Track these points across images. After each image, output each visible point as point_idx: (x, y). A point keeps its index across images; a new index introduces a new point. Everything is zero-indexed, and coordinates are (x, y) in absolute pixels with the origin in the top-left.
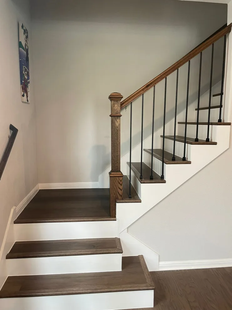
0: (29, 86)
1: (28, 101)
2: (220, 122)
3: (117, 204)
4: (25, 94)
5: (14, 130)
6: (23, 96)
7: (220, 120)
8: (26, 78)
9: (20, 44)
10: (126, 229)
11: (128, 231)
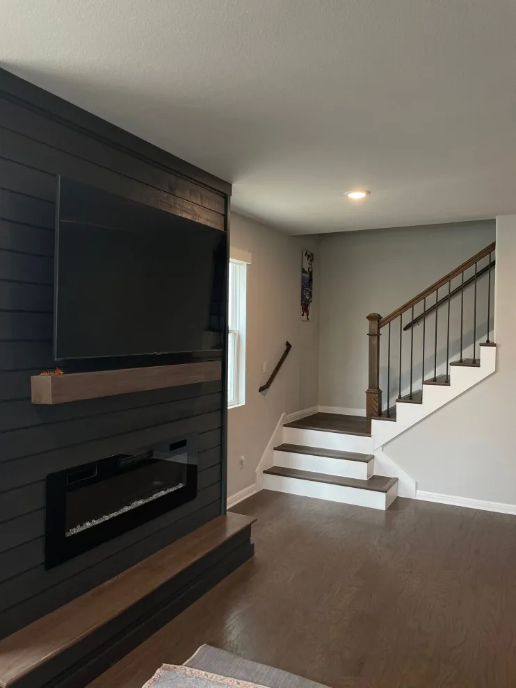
0: (311, 305)
1: (308, 319)
2: (488, 344)
3: (373, 421)
4: (305, 314)
5: (289, 346)
6: (303, 315)
7: (488, 341)
8: (308, 298)
9: (303, 271)
10: (381, 448)
11: (382, 450)
